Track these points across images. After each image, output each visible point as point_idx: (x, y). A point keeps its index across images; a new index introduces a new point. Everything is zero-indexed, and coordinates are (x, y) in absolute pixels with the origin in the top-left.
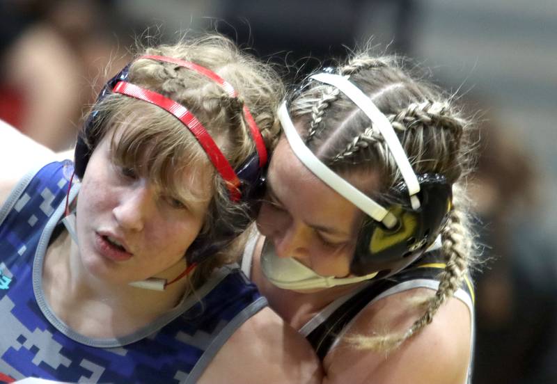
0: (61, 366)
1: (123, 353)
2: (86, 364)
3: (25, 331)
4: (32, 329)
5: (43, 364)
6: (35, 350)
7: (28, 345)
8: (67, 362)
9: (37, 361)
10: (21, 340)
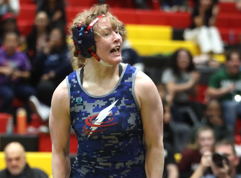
0: (106, 104)
1: (116, 91)
2: (110, 99)
3: (93, 104)
4: (94, 102)
5: (102, 107)
6: (98, 105)
7: (96, 106)
8: (106, 102)
9: (100, 107)
10: (94, 106)
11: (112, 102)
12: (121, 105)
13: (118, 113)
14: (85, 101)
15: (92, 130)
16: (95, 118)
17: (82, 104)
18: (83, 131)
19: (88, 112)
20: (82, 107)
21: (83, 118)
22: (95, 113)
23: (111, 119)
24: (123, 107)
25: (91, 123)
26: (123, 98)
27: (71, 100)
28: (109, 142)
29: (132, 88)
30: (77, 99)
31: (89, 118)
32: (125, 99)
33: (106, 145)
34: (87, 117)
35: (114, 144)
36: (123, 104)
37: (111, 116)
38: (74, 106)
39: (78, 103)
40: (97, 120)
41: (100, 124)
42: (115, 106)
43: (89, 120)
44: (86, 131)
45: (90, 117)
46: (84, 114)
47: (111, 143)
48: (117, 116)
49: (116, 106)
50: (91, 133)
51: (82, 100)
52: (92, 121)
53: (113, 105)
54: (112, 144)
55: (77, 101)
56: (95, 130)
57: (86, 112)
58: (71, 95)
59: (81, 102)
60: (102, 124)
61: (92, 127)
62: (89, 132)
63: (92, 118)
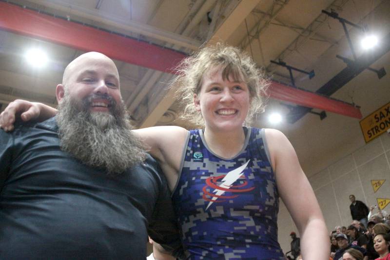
0: (234, 165)
2: (240, 160)
3: (218, 163)
5: (229, 168)
6: (224, 166)
7: (221, 166)
8: (235, 163)
9: (226, 168)
10: (218, 165)
11: (242, 164)
12: (254, 167)
13: (251, 177)
14: (206, 158)
15: (217, 194)
16: (220, 180)
17: (202, 161)
18: (201, 194)
19: (209, 171)
20: (202, 164)
21: (202, 178)
22: (220, 174)
23: (244, 182)
24: (257, 169)
25: (215, 184)
26: (255, 159)
27: (188, 151)
28: (240, 223)
29: (263, 145)
30: (195, 154)
31: (212, 178)
32: (258, 160)
33: (236, 228)
34: (208, 177)
35: (248, 227)
36: (256, 166)
37: (245, 180)
38: (190, 161)
39: (195, 158)
40: (224, 182)
41: (228, 188)
42: (247, 168)
43: (211, 180)
44: (206, 194)
45: (214, 177)
46: (204, 173)
47: (244, 225)
48: (251, 180)
49: (249, 168)
50: (214, 199)
51: (201, 156)
52: (218, 182)
53: (244, 167)
54: (245, 228)
55: (194, 156)
56: (222, 195)
57: (208, 171)
58: (188, 145)
59: (200, 158)
60: (231, 188)
61: (216, 190)
62: (212, 197)
63: (216, 179)
